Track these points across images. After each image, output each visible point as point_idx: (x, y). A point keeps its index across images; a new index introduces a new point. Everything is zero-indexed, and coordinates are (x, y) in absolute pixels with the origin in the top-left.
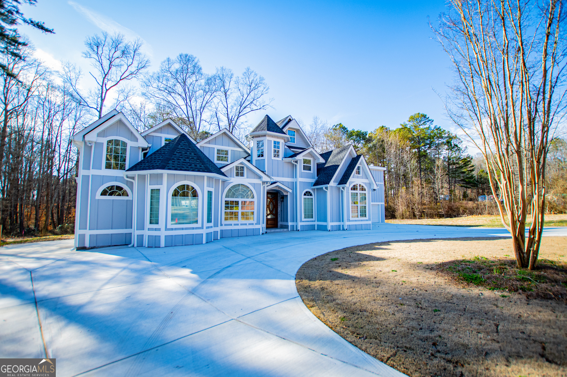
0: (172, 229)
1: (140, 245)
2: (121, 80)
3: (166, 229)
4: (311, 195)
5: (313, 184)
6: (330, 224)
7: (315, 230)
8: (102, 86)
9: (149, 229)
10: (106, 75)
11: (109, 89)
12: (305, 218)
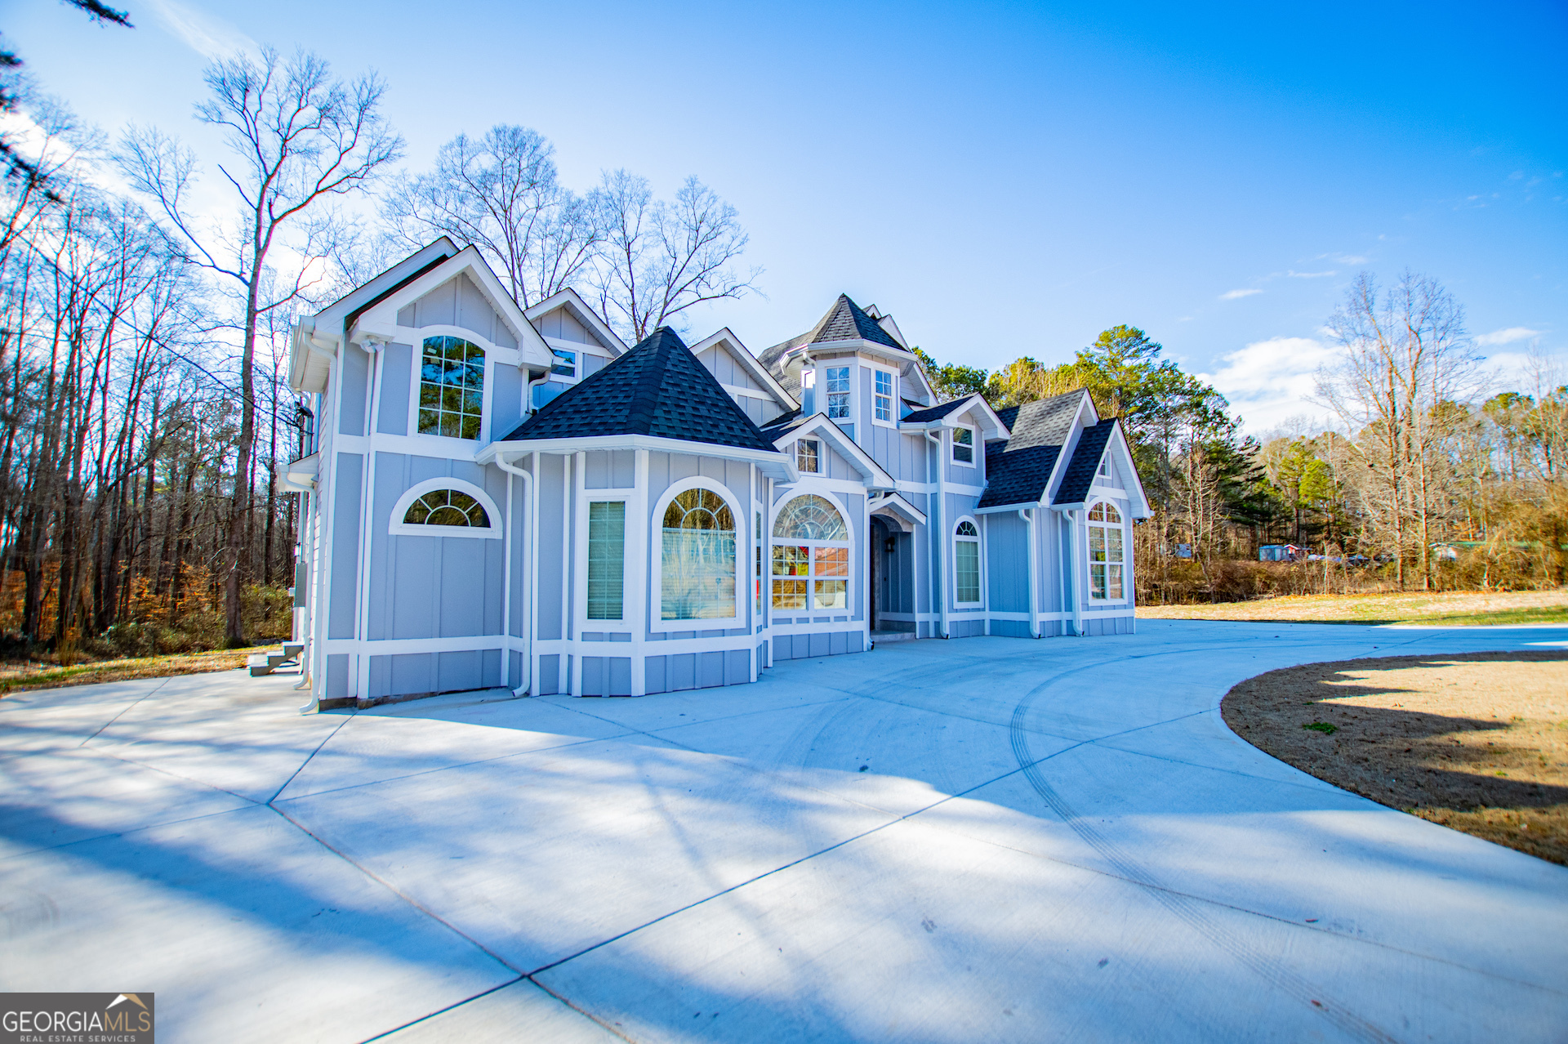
0: (665, 636)
1: (550, 691)
2: (317, 192)
3: (650, 636)
4: (973, 533)
5: (978, 500)
6: (1039, 618)
7: (984, 635)
8: (259, 210)
9: (585, 636)
10: (269, 178)
11: (281, 218)
12: (960, 599)
